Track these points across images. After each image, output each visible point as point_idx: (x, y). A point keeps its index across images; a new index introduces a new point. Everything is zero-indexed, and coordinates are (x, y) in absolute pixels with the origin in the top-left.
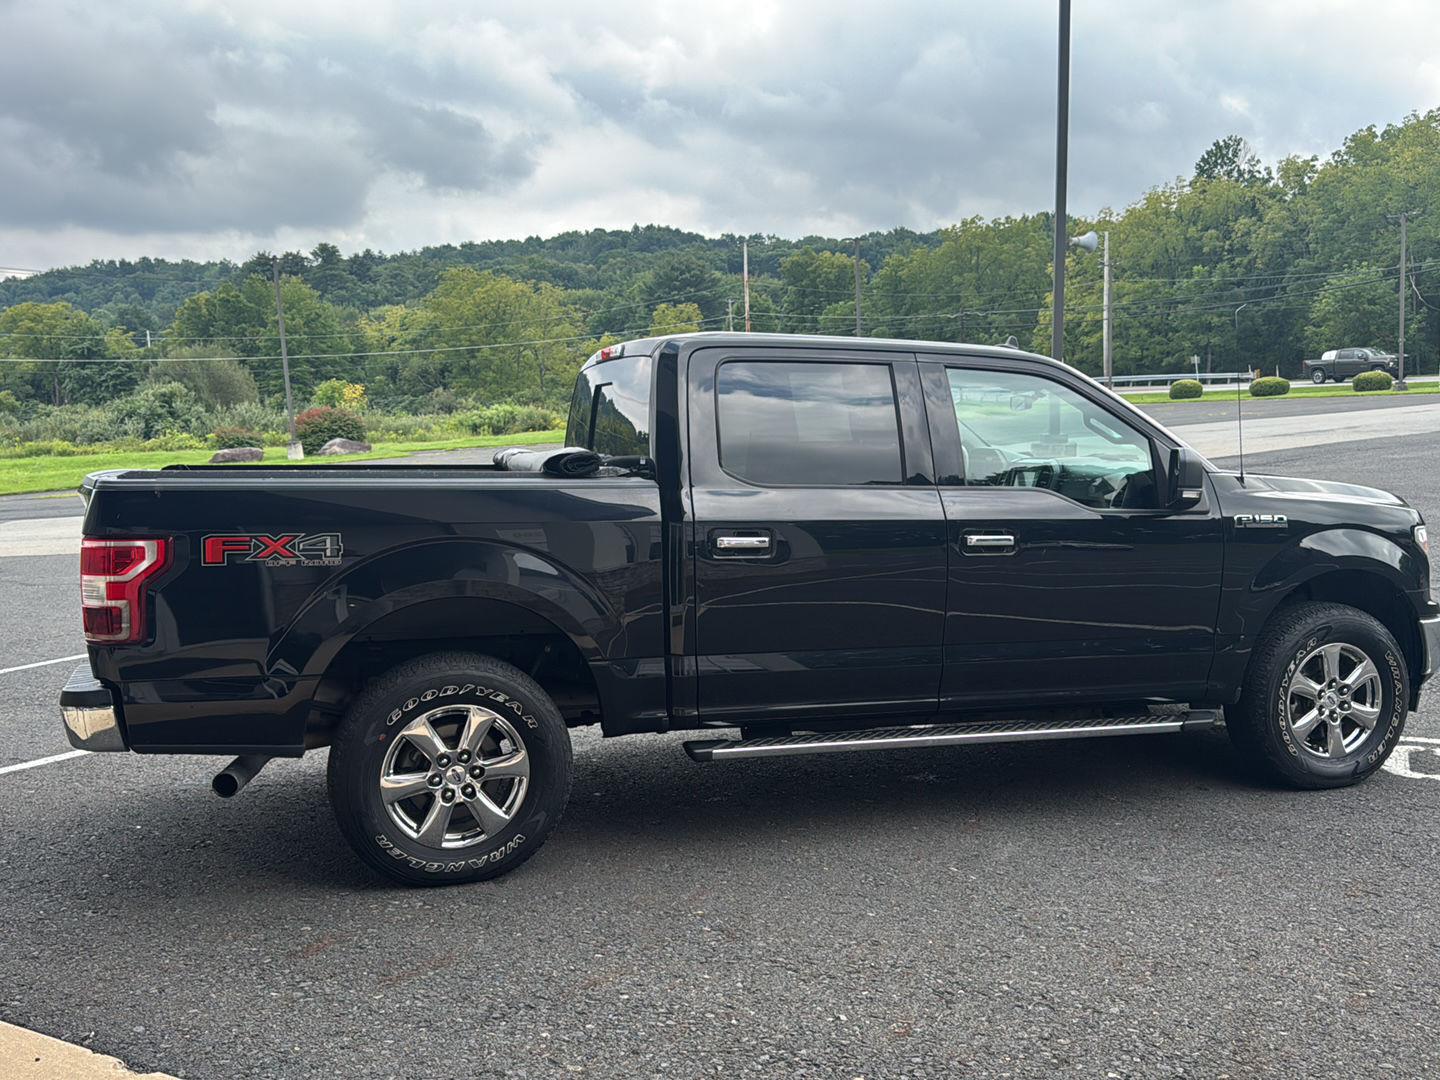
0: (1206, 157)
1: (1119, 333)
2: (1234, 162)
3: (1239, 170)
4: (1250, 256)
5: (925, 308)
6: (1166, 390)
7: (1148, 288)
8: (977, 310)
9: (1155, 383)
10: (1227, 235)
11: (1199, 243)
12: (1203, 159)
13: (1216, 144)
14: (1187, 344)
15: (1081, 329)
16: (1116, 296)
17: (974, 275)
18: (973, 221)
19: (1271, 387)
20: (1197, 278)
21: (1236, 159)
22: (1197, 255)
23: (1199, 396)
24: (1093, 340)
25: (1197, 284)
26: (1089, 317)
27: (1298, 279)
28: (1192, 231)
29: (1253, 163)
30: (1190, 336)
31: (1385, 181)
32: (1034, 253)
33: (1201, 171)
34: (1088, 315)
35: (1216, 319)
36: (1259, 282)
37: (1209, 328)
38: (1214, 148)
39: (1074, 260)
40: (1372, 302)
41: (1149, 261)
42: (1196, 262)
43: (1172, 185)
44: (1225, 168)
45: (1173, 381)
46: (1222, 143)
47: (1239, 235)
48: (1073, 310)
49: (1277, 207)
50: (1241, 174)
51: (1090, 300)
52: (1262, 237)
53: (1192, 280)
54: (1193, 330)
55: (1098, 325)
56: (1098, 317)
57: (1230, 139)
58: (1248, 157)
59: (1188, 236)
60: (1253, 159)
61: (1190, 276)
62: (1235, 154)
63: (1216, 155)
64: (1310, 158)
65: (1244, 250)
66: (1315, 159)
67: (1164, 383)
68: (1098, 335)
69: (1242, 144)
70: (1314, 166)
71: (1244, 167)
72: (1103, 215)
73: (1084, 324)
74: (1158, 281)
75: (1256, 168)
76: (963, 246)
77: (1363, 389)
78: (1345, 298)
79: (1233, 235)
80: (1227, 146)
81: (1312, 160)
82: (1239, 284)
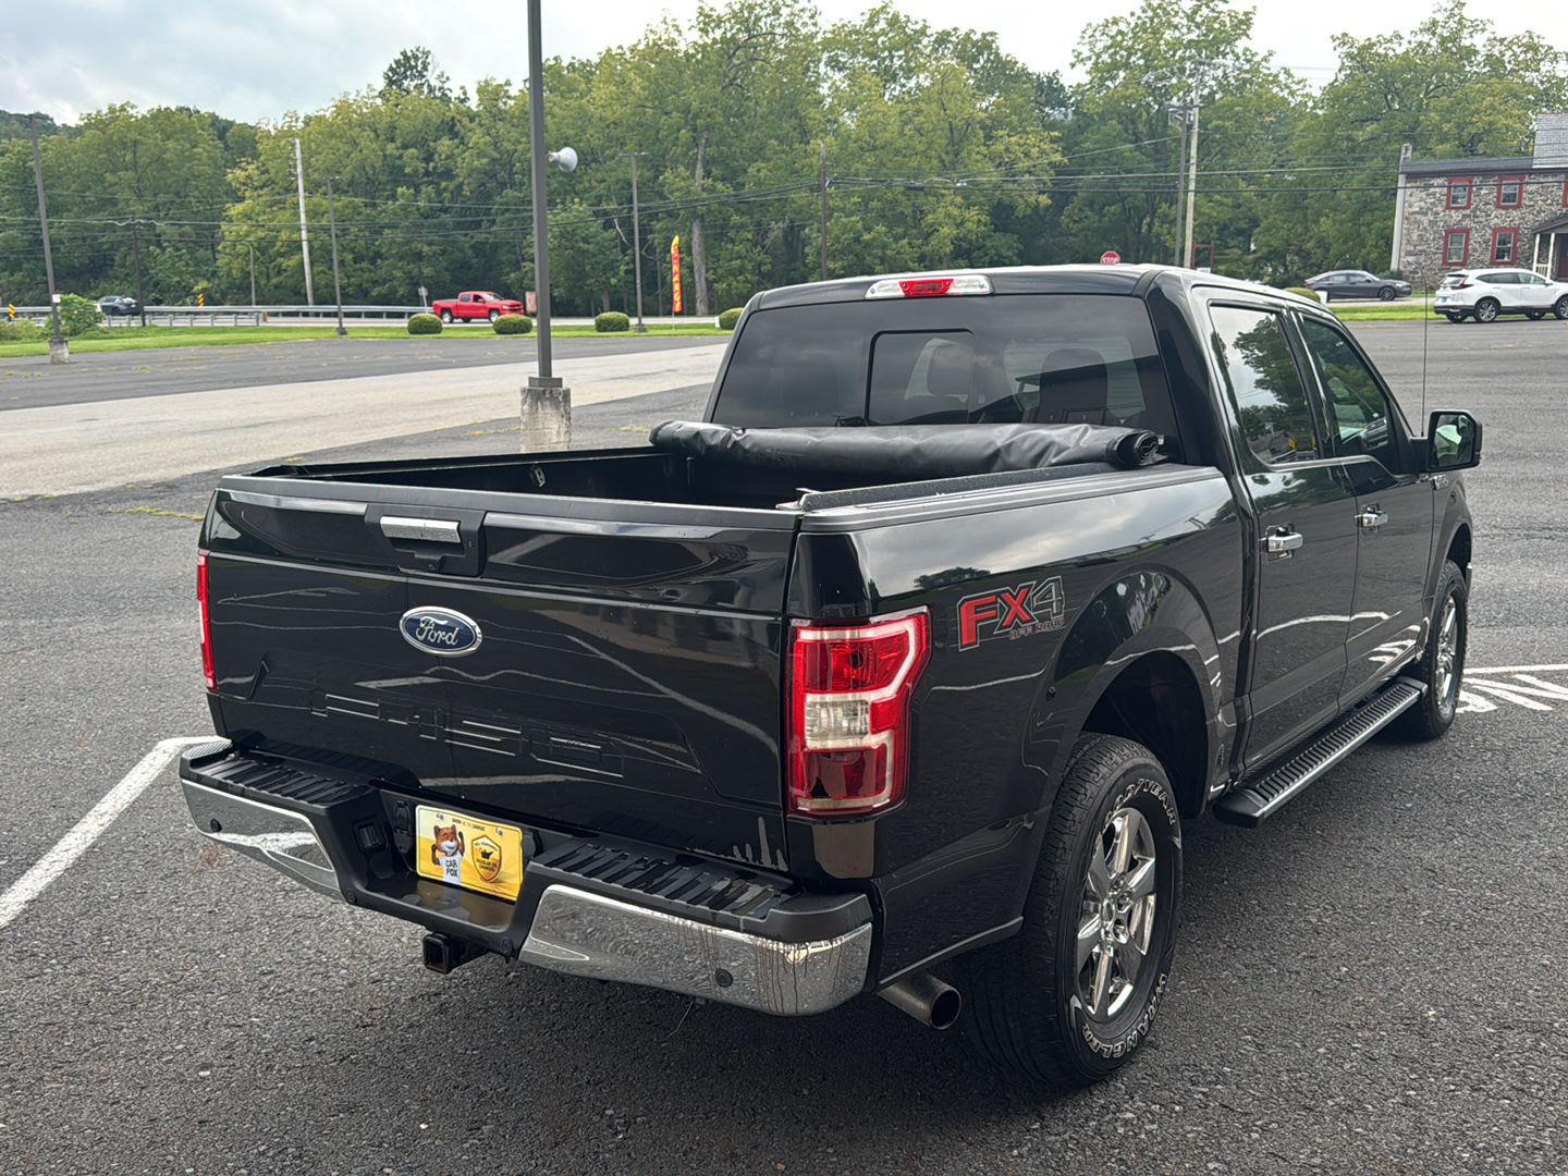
0: (394, 66)
1: (321, 255)
2: (424, 76)
3: (429, 86)
4: (456, 182)
5: (69, 211)
6: (404, 323)
7: (347, 207)
8: (141, 218)
9: (390, 315)
10: (429, 158)
11: (398, 162)
12: (391, 69)
13: (404, 54)
14: (398, 274)
15: (276, 248)
16: (313, 214)
17: (131, 174)
18: (123, 109)
19: (515, 325)
20: (402, 201)
21: (425, 73)
22: (397, 175)
23: (439, 332)
24: (292, 262)
25: (404, 208)
26: (284, 235)
27: (507, 210)
28: (390, 148)
29: (444, 79)
30: (400, 264)
31: (583, 114)
32: (205, 154)
33: (391, 82)
34: (283, 233)
35: (426, 248)
36: (463, 212)
37: (419, 256)
38: (402, 58)
39: (258, 168)
40: (586, 240)
41: (346, 176)
42: (397, 183)
43: (364, 93)
44: (416, 82)
45: (411, 314)
46: (409, 54)
47: (443, 157)
48: (263, 226)
49: (479, 131)
50: (431, 90)
51: (284, 216)
52: (469, 162)
53: (397, 203)
54: (401, 258)
55: (296, 247)
56: (295, 236)
57: (418, 50)
58: (437, 72)
59: (387, 153)
60: (442, 76)
61: (394, 197)
62: (425, 68)
63: (404, 66)
64: (503, 83)
65: (448, 174)
66: (508, 83)
67: (400, 315)
68: (297, 257)
69: (430, 57)
70: (507, 91)
71: (434, 83)
72: (288, 119)
73: (279, 244)
74: (358, 201)
75: (446, 86)
76: (115, 138)
77: (605, 330)
78: (562, 236)
79: (436, 157)
80: (416, 58)
81: (506, 84)
82: (445, 210)
